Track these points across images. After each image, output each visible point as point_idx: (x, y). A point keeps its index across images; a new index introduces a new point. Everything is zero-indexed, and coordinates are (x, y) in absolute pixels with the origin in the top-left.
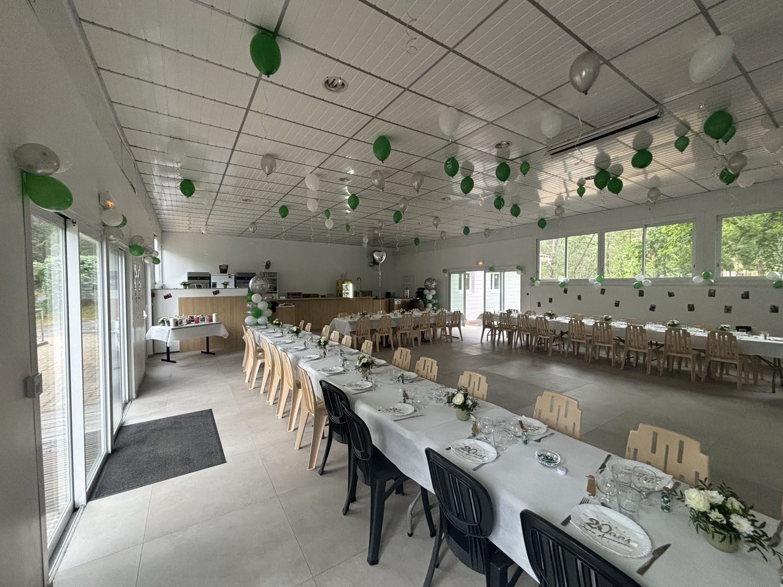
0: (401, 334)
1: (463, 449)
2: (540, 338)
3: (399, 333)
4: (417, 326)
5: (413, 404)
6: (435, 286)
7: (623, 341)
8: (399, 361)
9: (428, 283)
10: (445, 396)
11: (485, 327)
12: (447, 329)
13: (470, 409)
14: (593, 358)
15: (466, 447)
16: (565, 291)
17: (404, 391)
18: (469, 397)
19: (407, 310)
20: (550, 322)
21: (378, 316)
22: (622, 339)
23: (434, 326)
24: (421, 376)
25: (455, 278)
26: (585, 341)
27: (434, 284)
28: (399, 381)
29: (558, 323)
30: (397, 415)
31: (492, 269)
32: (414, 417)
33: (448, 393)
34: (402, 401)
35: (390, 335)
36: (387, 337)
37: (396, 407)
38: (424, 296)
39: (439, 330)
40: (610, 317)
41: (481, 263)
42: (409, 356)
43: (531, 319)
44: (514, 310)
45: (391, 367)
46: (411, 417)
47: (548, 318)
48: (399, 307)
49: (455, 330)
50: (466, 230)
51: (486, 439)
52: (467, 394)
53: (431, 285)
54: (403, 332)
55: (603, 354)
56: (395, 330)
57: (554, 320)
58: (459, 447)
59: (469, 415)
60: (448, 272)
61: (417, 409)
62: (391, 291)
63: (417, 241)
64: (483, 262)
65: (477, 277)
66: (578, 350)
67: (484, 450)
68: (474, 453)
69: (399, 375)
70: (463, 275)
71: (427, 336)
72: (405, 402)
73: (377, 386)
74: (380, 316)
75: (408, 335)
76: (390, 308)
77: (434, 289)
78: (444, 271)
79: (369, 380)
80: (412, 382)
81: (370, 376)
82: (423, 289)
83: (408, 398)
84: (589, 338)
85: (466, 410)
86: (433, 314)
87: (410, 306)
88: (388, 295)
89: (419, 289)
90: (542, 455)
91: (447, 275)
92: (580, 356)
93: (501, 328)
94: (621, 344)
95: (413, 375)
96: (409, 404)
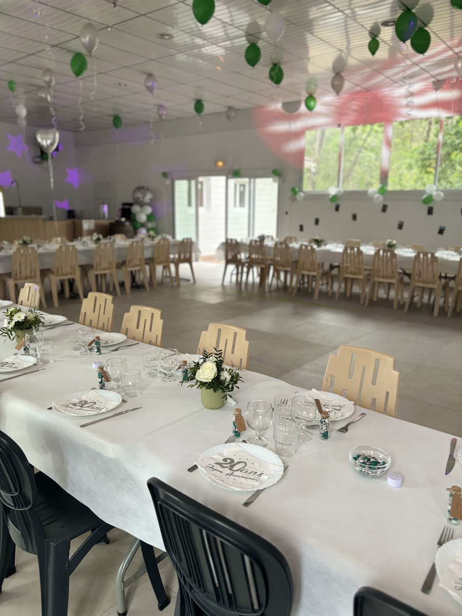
0: (97, 276)
1: (220, 464)
2: (303, 275)
3: (92, 274)
4: (124, 263)
5: (118, 389)
6: (151, 200)
7: (409, 275)
8: (91, 316)
9: (139, 195)
10: (180, 368)
11: (228, 262)
12: (172, 267)
13: (227, 387)
14: (371, 300)
15: (225, 460)
16: (337, 209)
17: (102, 368)
18: (224, 366)
19: (105, 236)
20: (319, 251)
21: (53, 246)
22: (407, 272)
23: (151, 261)
24: (134, 338)
25: (181, 186)
26: (361, 277)
27: (149, 196)
28: (91, 350)
29: (328, 253)
30: (86, 413)
31: (236, 174)
32: (121, 413)
33: (185, 362)
34: (98, 385)
35: (77, 276)
36: (72, 283)
37: (84, 398)
38: (132, 216)
39: (159, 269)
40: (394, 242)
41: (220, 164)
42: (110, 307)
43: (293, 248)
44: (268, 237)
45: (77, 326)
46: (117, 413)
47: (315, 246)
48: (90, 233)
49: (184, 268)
50: (199, 106)
51: (260, 438)
52: (221, 362)
53: (144, 197)
54: (99, 272)
55: (382, 293)
56: (85, 269)
57: (323, 248)
58: (212, 462)
59: (225, 397)
60: (169, 176)
61: (126, 398)
62: (77, 208)
63: (117, 120)
64: (224, 162)
65: (216, 185)
66: (351, 289)
67: (259, 461)
68: (240, 470)
69: (91, 339)
70: (193, 182)
71: (140, 278)
72: (102, 388)
73: (46, 362)
74: (56, 247)
75: (108, 278)
76: (75, 233)
77: (149, 204)
78: (165, 175)
79: (31, 352)
80: (116, 350)
81: (32, 345)
82: (131, 205)
83: (108, 380)
84: (367, 272)
85: (220, 391)
86: (148, 243)
87: (110, 230)
88: (71, 214)
89: (124, 204)
90: (359, 456)
91: (168, 182)
92: (354, 298)
93: (251, 263)
94: (406, 279)
95: (119, 337)
96: (112, 389)
